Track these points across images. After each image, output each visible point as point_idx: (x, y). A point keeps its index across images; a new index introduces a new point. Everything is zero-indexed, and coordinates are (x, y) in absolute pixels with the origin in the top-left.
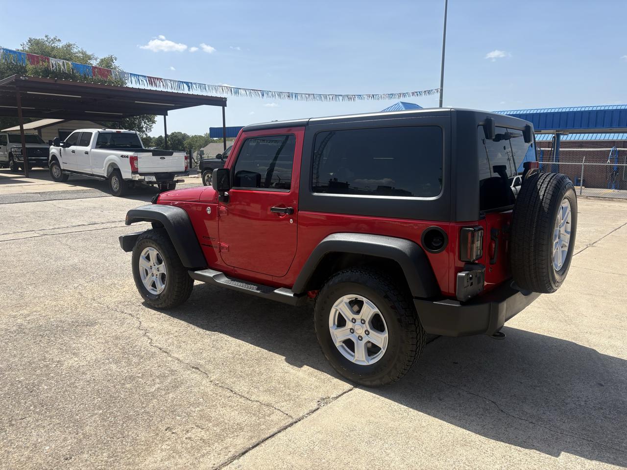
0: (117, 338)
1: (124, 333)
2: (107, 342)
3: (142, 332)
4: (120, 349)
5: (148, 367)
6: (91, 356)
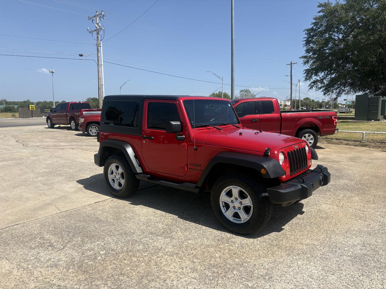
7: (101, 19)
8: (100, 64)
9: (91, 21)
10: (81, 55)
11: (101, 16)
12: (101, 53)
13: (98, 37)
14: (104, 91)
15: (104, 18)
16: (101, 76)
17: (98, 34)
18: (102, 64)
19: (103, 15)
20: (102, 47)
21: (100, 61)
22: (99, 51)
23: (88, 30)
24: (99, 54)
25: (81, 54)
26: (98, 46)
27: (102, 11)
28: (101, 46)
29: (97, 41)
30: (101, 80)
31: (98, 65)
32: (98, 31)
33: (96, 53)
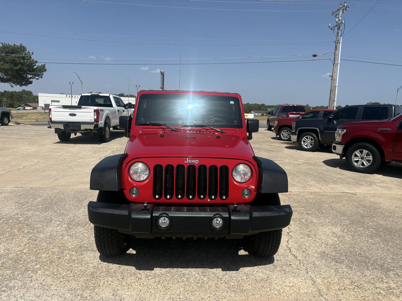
0: (308, 235)
1: (303, 237)
2: (315, 235)
3: (291, 234)
4: (308, 228)
5: (299, 216)
6: (326, 229)
7: (345, 11)
8: (336, 62)
9: (334, 16)
10: (315, 56)
11: (344, 8)
12: (339, 51)
13: (338, 33)
14: (336, 93)
15: (348, 9)
16: (335, 76)
17: (339, 29)
18: (339, 63)
19: (347, 7)
20: (341, 44)
21: (336, 60)
22: (337, 49)
23: (329, 27)
24: (337, 52)
25: (315, 54)
26: (337, 42)
27: (345, 3)
28: (341, 42)
29: (337, 37)
30: (335, 81)
31: (334, 64)
32: (338, 26)
33: (334, 51)
